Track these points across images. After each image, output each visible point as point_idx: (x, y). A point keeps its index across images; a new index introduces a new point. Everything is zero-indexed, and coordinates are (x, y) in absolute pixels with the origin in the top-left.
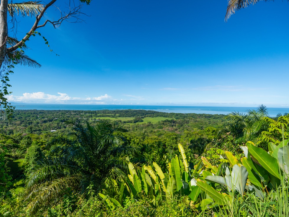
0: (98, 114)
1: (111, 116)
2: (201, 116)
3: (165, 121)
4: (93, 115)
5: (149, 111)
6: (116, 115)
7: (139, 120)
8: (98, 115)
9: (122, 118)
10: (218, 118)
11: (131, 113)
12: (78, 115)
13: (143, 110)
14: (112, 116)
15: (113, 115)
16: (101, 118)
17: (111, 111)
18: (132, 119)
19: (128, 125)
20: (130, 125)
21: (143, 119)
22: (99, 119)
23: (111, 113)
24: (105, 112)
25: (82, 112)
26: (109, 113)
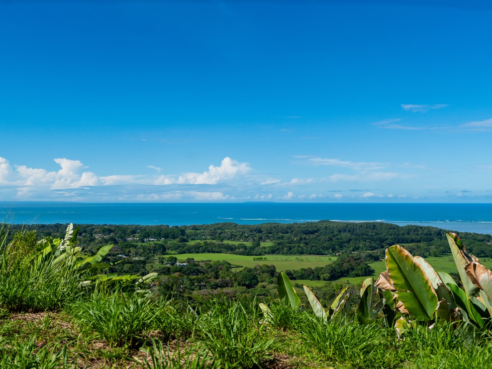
0: (193, 239)
1: (239, 247)
4: (171, 242)
5: (409, 230)
6: (262, 244)
7: (353, 269)
8: (192, 243)
9: (284, 257)
11: (327, 238)
13: (381, 224)
14: (241, 250)
15: (248, 244)
16: (198, 257)
17: (244, 227)
21: (373, 265)
22: (189, 260)
23: (242, 235)
24: (220, 234)
25: (134, 232)
26: (236, 236)
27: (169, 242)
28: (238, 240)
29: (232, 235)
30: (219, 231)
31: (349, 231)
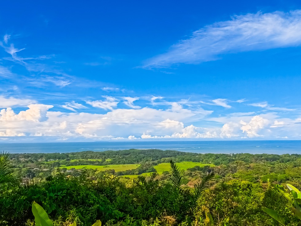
0: (73, 159)
1: (96, 162)
2: (259, 157)
3: (194, 169)
5: (167, 152)
7: (147, 169)
8: (72, 161)
9: (117, 166)
10: (289, 161)
11: (134, 156)
12: (33, 162)
13: (156, 150)
14: (97, 163)
15: (100, 160)
16: (77, 167)
17: (97, 153)
18: (135, 166)
19: (126, 178)
20: (129, 178)
21: (155, 167)
22: (72, 169)
23: (96, 156)
24: (86, 156)
25: (42, 157)
26: (94, 157)
27: (61, 161)
28: (95, 159)
29: (92, 157)
30: (85, 155)
31: (143, 153)
